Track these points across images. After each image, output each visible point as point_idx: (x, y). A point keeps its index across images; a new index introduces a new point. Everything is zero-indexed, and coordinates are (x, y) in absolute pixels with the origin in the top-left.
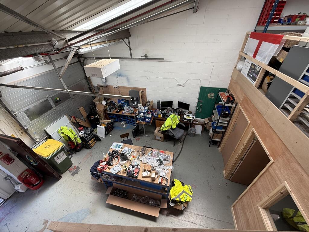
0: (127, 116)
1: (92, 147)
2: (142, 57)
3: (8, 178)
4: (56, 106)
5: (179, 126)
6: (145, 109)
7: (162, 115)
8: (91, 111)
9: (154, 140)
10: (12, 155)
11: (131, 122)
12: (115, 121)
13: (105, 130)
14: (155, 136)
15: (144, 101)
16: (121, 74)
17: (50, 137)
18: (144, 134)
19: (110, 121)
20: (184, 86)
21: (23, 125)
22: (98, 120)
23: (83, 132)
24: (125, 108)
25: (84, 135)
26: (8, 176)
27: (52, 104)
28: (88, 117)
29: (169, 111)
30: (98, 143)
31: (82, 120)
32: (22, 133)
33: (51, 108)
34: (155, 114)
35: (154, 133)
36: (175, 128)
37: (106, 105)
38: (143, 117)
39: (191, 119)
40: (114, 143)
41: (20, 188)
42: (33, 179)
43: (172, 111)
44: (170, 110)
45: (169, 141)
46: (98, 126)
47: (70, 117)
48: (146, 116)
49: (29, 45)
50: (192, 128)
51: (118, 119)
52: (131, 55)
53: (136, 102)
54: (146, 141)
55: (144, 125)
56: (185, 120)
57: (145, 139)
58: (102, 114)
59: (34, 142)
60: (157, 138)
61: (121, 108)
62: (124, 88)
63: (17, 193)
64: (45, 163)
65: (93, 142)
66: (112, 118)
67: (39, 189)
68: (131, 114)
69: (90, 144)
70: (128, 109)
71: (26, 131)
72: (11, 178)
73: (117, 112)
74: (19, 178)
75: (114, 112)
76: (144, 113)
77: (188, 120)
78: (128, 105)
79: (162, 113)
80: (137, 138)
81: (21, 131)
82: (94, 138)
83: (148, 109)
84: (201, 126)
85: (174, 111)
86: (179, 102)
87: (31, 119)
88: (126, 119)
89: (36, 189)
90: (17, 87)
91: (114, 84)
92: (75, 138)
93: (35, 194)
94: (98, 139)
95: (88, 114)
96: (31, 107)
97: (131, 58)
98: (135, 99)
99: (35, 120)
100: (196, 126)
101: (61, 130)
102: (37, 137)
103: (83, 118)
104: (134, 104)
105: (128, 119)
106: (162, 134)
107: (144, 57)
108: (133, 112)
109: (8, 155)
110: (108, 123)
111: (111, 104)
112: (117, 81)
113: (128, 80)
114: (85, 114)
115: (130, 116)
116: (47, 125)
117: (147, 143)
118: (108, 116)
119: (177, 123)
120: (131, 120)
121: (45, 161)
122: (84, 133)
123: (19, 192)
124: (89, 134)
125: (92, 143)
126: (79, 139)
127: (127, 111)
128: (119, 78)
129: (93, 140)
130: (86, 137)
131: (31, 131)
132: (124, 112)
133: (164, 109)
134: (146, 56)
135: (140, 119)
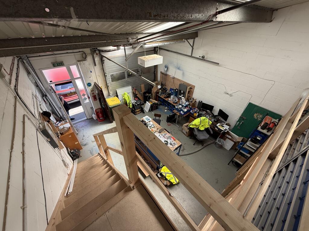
0: (171, 104)
1: (137, 114)
2: (200, 58)
3: (92, 108)
4: (128, 78)
5: (207, 130)
6: (186, 103)
7: (197, 114)
8: (149, 90)
9: (180, 132)
10: (97, 97)
11: (172, 110)
12: (161, 104)
13: (150, 107)
14: (183, 129)
15: (190, 97)
16: (179, 68)
17: (117, 96)
18: (175, 123)
19: (157, 102)
20: (231, 96)
21: (107, 83)
22: (150, 98)
23: (135, 101)
24: (172, 96)
25: (135, 104)
26: (92, 107)
27: (126, 75)
28: (145, 93)
29: (207, 114)
30: (142, 114)
31: (140, 94)
32: (105, 87)
33: (124, 78)
34: (192, 111)
35: (182, 126)
36: (202, 130)
37: (160, 89)
38: (180, 109)
39: (223, 130)
40: (147, 116)
41: (94, 116)
42: (100, 115)
43: (211, 116)
44: (209, 114)
45: (192, 139)
46: (147, 102)
47: (133, 88)
48: (183, 109)
49: (116, 41)
50: (222, 140)
51: (164, 103)
52: (192, 54)
53: (182, 95)
54: (174, 130)
55: (178, 116)
56: (216, 128)
57: (174, 127)
58: (154, 94)
59: (109, 95)
60: (183, 131)
61: (169, 96)
62: (178, 80)
63: (92, 118)
64: (108, 109)
65: (139, 111)
66: (160, 101)
67: (101, 122)
68: (174, 103)
69: (136, 112)
70: (173, 98)
71: (107, 87)
72: (93, 109)
73: (164, 97)
74: (96, 111)
75: (162, 96)
76: (183, 106)
77: (219, 129)
78: (176, 95)
79: (198, 113)
80: (169, 123)
81: (105, 86)
82: (140, 109)
83: (189, 105)
84: (233, 143)
85: (212, 116)
86: (220, 109)
87: (112, 81)
88: (169, 106)
89: (100, 121)
90: (110, 60)
91: (172, 74)
92: (129, 103)
93: (98, 123)
94: (142, 111)
95: (145, 91)
96: (114, 73)
97: (191, 56)
98: (182, 92)
99: (114, 82)
100: (227, 139)
101: (124, 94)
102: (111, 93)
103: (141, 93)
104: (180, 96)
105: (171, 107)
106: (188, 129)
107: (201, 58)
108: (177, 102)
109: (96, 95)
110: (154, 103)
111: (164, 90)
112: (175, 72)
113: (183, 74)
114: (143, 90)
115: (173, 105)
116: (118, 88)
117: (174, 131)
118: (157, 98)
119: (206, 127)
120: (172, 108)
121: (108, 107)
122: (136, 103)
123: (93, 119)
124: (138, 105)
125: (137, 112)
126: (131, 105)
127: (172, 100)
128: (178, 71)
129: (139, 110)
130: (136, 105)
131: (110, 88)
132: (169, 99)
133: (204, 111)
134: (203, 57)
135: (177, 109)
